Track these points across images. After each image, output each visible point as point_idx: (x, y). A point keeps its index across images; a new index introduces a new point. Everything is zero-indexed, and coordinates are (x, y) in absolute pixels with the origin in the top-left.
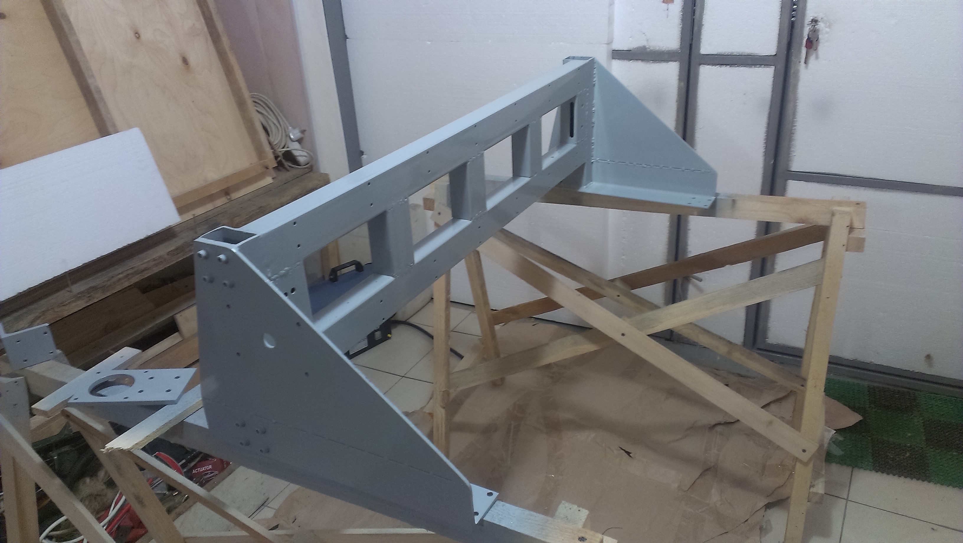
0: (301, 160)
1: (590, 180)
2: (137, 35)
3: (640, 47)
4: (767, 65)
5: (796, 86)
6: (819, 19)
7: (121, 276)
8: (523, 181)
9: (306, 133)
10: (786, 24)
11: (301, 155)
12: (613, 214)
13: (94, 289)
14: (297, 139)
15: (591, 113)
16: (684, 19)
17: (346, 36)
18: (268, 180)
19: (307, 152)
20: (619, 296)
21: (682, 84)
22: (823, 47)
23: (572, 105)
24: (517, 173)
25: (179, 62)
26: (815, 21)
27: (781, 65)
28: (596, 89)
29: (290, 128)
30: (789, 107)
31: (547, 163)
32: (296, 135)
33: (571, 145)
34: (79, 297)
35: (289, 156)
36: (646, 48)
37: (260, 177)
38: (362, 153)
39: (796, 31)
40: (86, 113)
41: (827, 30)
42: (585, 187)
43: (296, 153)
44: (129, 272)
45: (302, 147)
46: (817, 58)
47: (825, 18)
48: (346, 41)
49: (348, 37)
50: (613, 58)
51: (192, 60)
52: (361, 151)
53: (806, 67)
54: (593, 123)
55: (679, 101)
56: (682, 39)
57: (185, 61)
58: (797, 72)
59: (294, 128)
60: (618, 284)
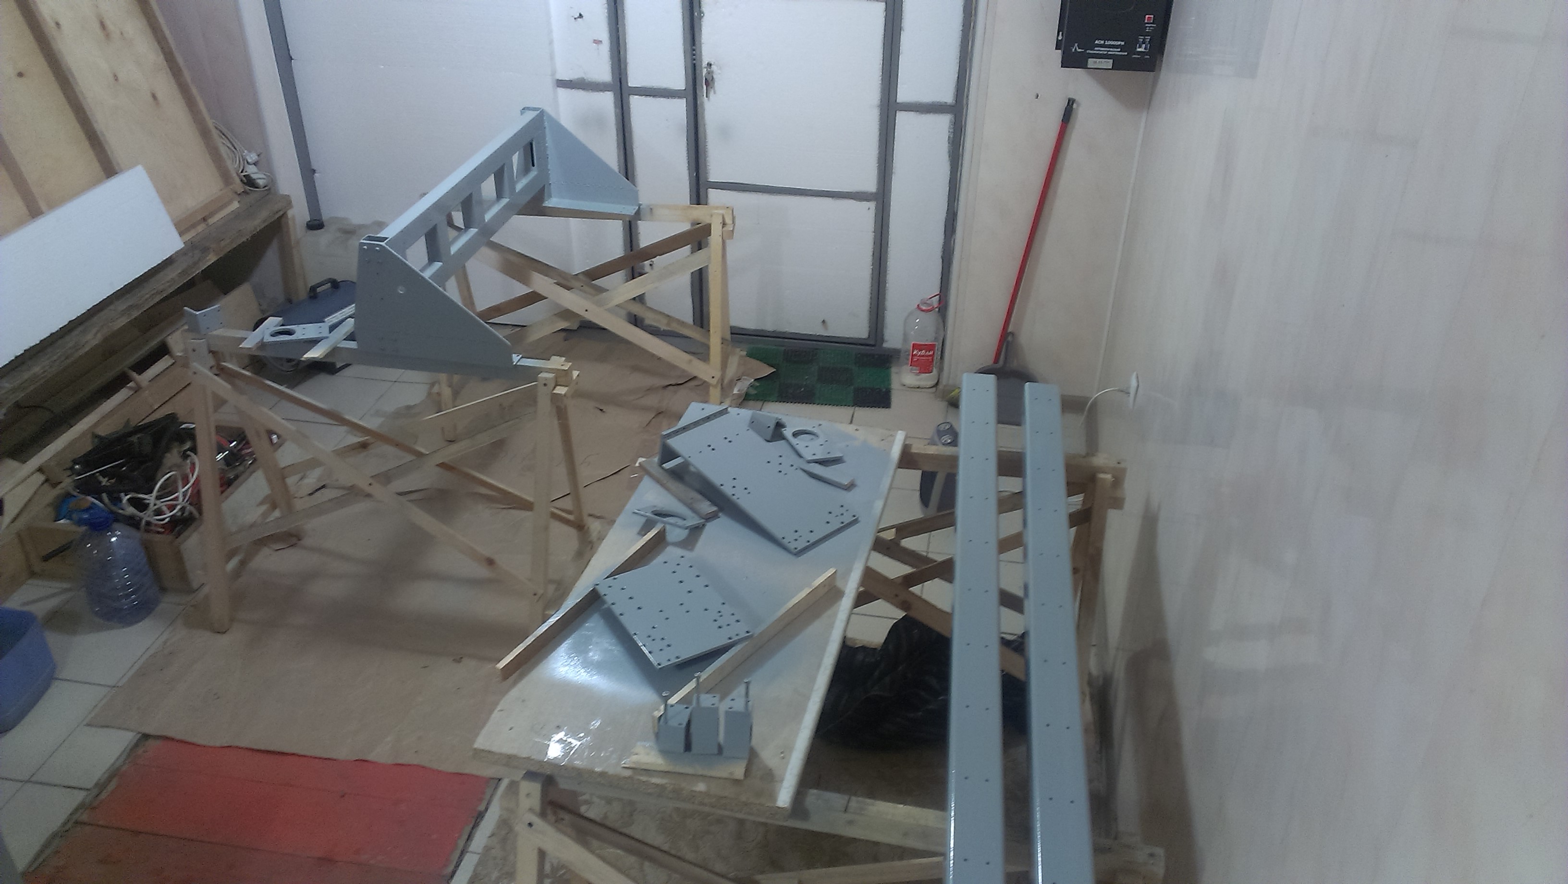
0: (261, 182)
1: (550, 196)
2: (116, 78)
3: (579, 78)
4: (680, 97)
5: (703, 113)
6: (712, 63)
7: (148, 296)
8: (504, 201)
9: (262, 156)
10: (690, 66)
11: (260, 178)
12: (573, 221)
13: (131, 307)
14: (254, 162)
15: (546, 148)
16: (612, 57)
17: (291, 57)
18: (235, 205)
19: (264, 174)
20: (582, 286)
21: (618, 111)
22: (718, 84)
23: (531, 144)
24: (500, 195)
25: (151, 99)
26: (710, 65)
27: (691, 98)
28: (547, 130)
29: (246, 151)
30: (701, 130)
31: (519, 187)
32: (254, 159)
33: (533, 173)
34: (123, 313)
35: (249, 182)
36: (585, 80)
37: (230, 202)
38: (314, 171)
39: (698, 72)
40: (90, 154)
41: (719, 71)
42: (547, 202)
43: (254, 176)
44: (152, 293)
45: (259, 170)
46: (715, 93)
47: (716, 63)
48: (291, 61)
49: (293, 58)
50: (558, 86)
51: (159, 95)
52: (313, 169)
53: (709, 100)
54: (548, 155)
55: (617, 124)
56: (613, 74)
57: (154, 97)
58: (702, 103)
59: (250, 152)
60: (581, 277)
